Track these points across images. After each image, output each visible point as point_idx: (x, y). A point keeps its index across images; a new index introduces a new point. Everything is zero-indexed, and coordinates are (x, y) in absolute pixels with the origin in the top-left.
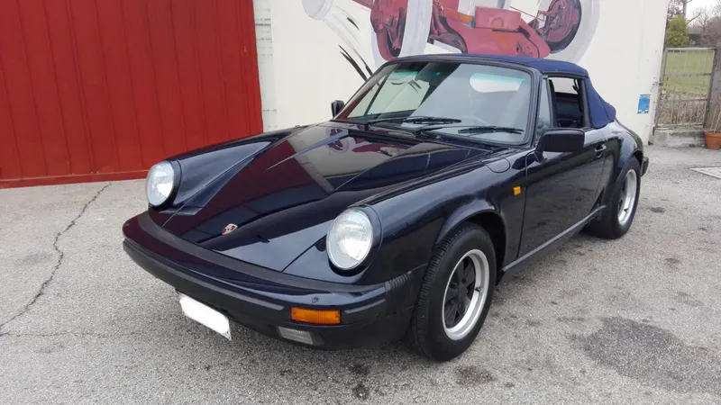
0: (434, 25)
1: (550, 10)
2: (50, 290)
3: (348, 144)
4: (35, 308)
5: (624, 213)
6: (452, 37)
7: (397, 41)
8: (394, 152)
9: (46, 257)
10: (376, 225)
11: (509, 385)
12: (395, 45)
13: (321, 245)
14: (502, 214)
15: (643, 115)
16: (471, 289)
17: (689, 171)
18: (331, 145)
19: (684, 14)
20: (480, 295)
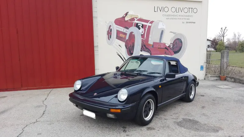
0: (142, 46)
1: (173, 43)
2: (46, 112)
3: (119, 77)
4: (43, 116)
5: (192, 96)
6: (147, 50)
7: (132, 50)
8: (131, 79)
9: (42, 106)
10: (128, 91)
11: (158, 130)
12: (132, 52)
13: (116, 97)
14: (157, 93)
15: (202, 71)
16: (150, 109)
17: (214, 86)
18: (114, 77)
19: (224, 41)
20: (152, 111)
